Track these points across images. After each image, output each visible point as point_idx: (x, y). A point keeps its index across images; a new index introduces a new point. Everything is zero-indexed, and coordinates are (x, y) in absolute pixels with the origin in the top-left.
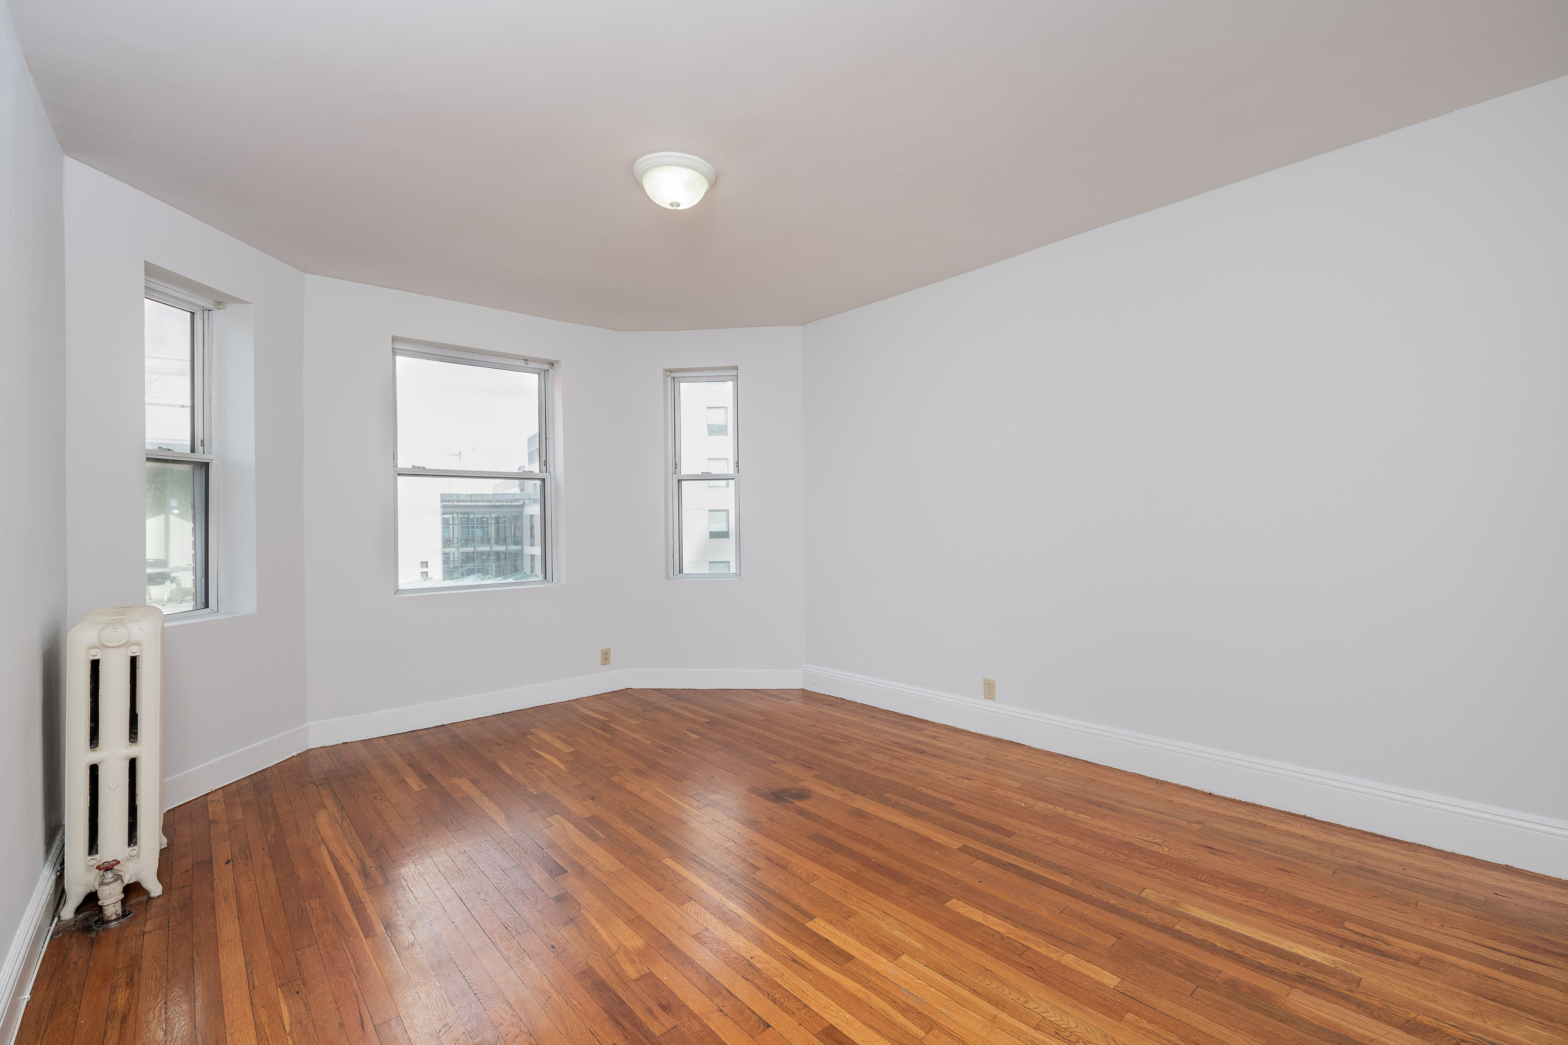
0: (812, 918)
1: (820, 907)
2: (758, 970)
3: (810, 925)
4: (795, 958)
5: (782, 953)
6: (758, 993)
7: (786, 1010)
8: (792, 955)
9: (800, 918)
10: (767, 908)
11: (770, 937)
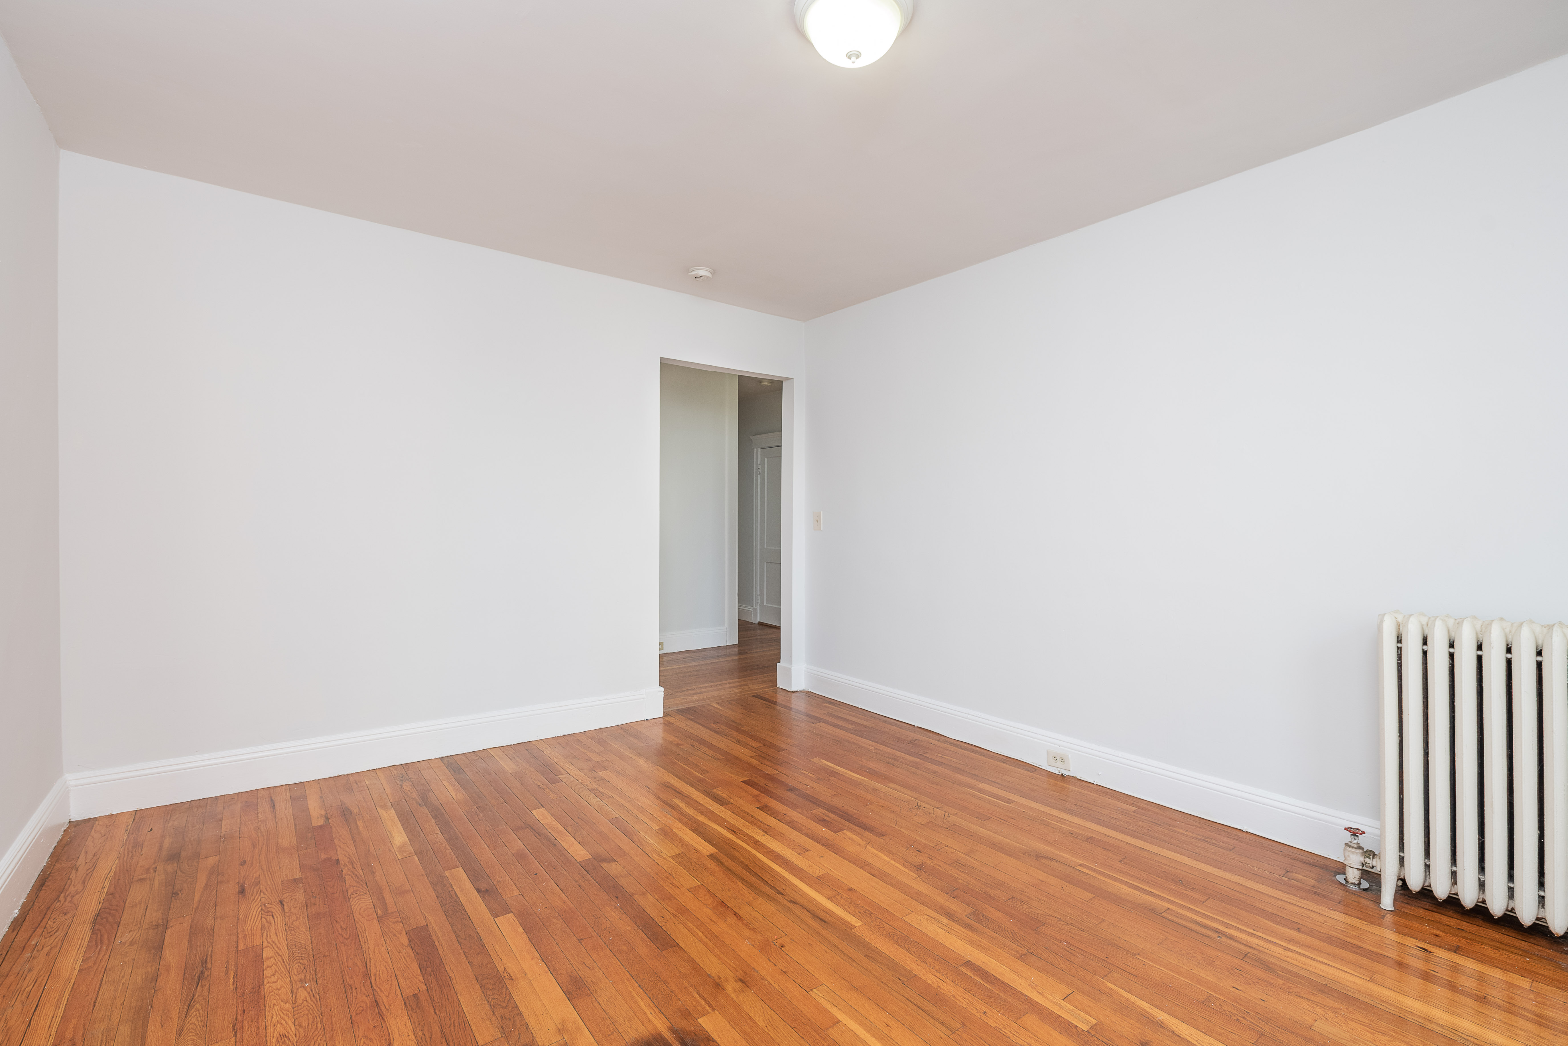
0: (711, 856)
1: (700, 863)
2: (760, 829)
3: (713, 850)
4: (733, 833)
5: (742, 836)
6: (761, 820)
7: (745, 812)
8: (735, 834)
9: (722, 856)
10: (747, 865)
11: (749, 845)
